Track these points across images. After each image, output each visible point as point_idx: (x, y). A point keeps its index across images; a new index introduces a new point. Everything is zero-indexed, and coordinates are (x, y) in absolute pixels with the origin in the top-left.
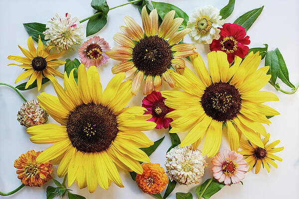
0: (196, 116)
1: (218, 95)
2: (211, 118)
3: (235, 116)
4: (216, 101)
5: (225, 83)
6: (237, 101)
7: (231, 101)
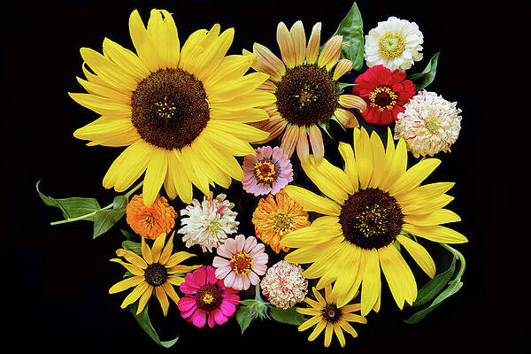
0: (354, 262)
1: (361, 218)
2: (374, 250)
3: (401, 223)
4: (364, 228)
5: (356, 194)
6: (389, 205)
7: (382, 213)
